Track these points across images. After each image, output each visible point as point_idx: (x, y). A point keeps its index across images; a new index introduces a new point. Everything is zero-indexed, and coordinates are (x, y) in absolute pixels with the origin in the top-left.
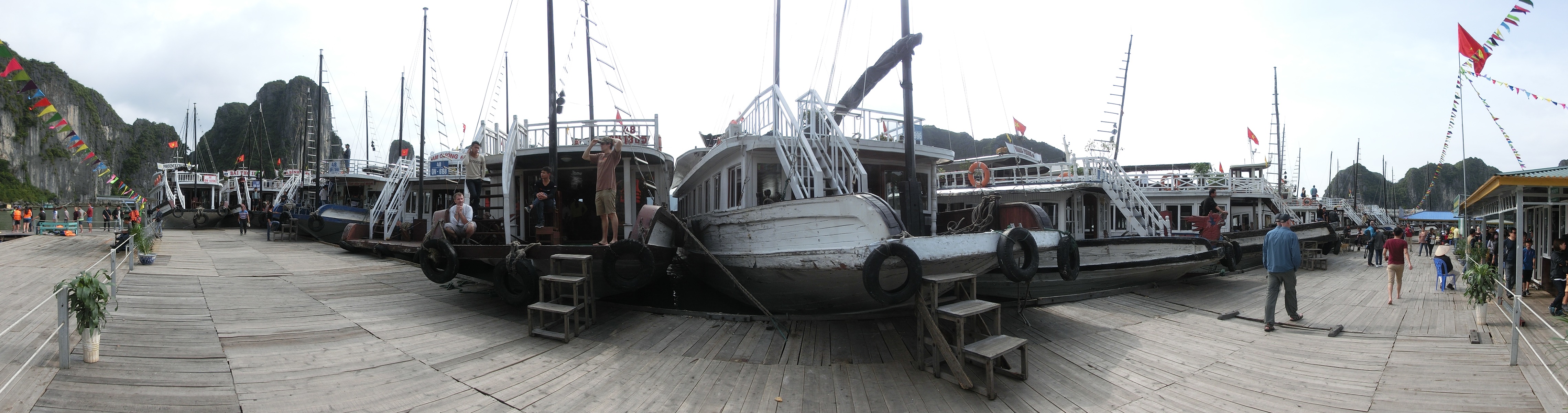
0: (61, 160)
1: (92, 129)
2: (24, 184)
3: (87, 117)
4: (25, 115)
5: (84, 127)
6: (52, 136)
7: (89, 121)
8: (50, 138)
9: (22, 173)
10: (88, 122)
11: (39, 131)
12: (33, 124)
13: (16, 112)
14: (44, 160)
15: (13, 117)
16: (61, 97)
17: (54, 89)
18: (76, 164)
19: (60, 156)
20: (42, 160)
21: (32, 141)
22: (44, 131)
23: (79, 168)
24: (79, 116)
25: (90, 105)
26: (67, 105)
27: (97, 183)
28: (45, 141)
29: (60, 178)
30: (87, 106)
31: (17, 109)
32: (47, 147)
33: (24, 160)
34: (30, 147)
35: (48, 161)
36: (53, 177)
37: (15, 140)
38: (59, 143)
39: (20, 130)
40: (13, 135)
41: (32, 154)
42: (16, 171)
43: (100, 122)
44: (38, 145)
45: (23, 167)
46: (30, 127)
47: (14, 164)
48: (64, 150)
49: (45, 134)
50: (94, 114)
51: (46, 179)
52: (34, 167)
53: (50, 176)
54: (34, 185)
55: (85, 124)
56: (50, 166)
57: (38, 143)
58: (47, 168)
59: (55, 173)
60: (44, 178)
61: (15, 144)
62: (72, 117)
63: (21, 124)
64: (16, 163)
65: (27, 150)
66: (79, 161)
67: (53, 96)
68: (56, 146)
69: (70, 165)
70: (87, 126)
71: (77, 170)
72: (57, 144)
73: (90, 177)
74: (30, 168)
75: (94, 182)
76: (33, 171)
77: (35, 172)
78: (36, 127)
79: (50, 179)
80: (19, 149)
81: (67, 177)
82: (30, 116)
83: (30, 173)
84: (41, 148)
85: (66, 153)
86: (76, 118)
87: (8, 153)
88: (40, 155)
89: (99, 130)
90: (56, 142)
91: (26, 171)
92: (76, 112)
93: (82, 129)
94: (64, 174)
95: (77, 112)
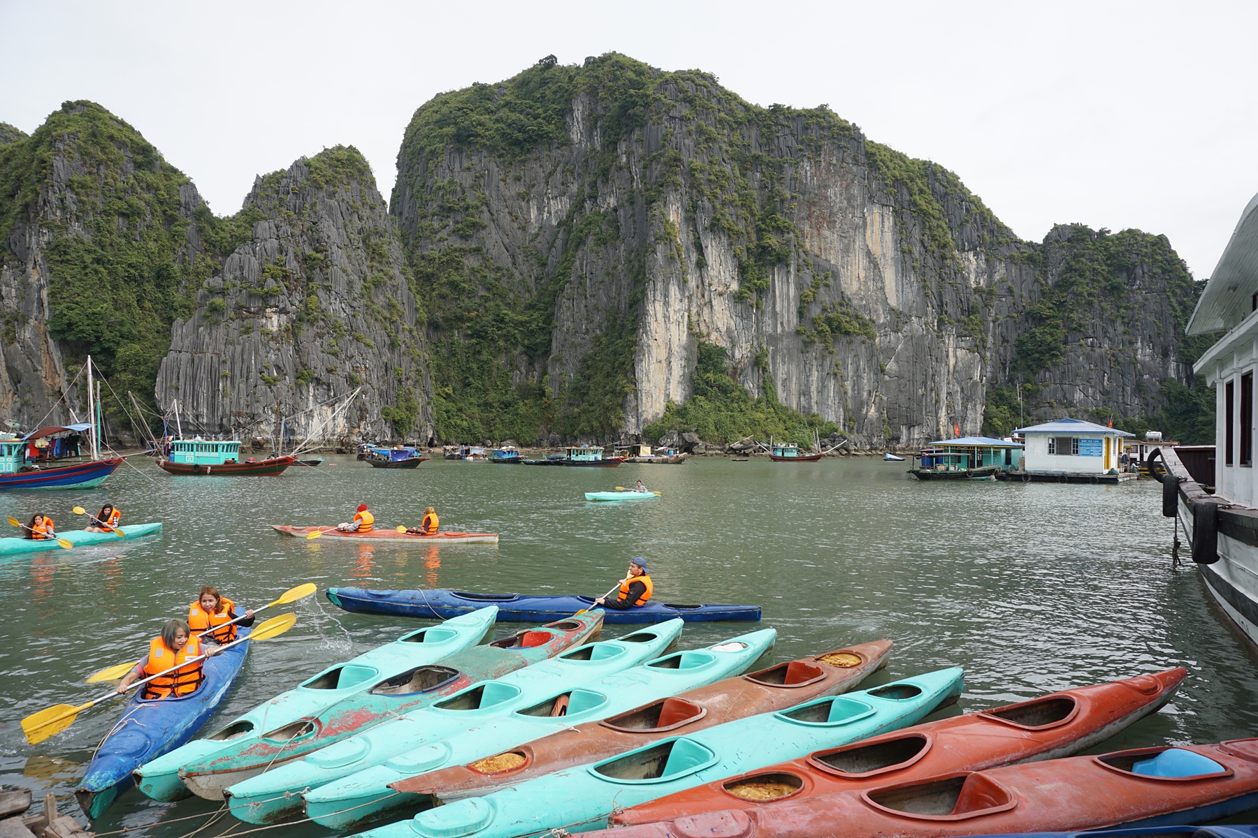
0: (850, 343)
1: (930, 261)
2: (759, 401)
3: (916, 233)
4: (760, 239)
5: (907, 258)
6: (827, 286)
7: (922, 242)
8: (822, 290)
9: (756, 375)
10: (918, 245)
11: (796, 276)
12: (781, 260)
13: (738, 234)
14: (808, 344)
15: (731, 244)
16: (847, 187)
17: (828, 171)
18: (889, 351)
19: (847, 333)
20: (804, 342)
21: (778, 300)
22: (807, 276)
23: (897, 361)
24: (894, 233)
25: (922, 202)
26: (863, 205)
27: (943, 395)
28: (810, 299)
29: (848, 385)
30: (915, 204)
31: (740, 227)
32: (815, 311)
33: (760, 345)
34: (774, 314)
35: (819, 346)
36: (831, 384)
37: (738, 298)
38: (844, 301)
39: (749, 276)
40: (735, 286)
41: (779, 330)
42: (742, 370)
43: (952, 244)
44: (793, 309)
45: (757, 362)
46: (773, 265)
47: (738, 355)
48: (857, 317)
49: (809, 280)
50: (934, 223)
51: (813, 388)
52: (784, 362)
53: (822, 380)
54: (784, 404)
55: (910, 252)
56: (823, 358)
57: (792, 304)
58: (814, 363)
59: (835, 374)
60: (808, 386)
61: (739, 307)
62: (877, 236)
63: (752, 262)
64: (742, 352)
65: (768, 320)
66: (897, 344)
67: (826, 187)
68: (839, 309)
69: (871, 356)
70: (917, 255)
71: (891, 366)
72: (841, 305)
73: (924, 383)
74: (774, 363)
75: (938, 395)
76: (782, 370)
77: (788, 373)
78: (788, 266)
79: (822, 389)
80: (749, 318)
81: (867, 382)
82: (773, 240)
83: (775, 374)
84: (801, 314)
85: (864, 325)
86: (889, 237)
87: (723, 329)
88: (798, 333)
89: (948, 262)
90: (839, 300)
91: (764, 370)
92: (886, 224)
93: (904, 262)
94: (859, 377)
95: (889, 222)
